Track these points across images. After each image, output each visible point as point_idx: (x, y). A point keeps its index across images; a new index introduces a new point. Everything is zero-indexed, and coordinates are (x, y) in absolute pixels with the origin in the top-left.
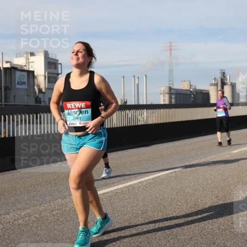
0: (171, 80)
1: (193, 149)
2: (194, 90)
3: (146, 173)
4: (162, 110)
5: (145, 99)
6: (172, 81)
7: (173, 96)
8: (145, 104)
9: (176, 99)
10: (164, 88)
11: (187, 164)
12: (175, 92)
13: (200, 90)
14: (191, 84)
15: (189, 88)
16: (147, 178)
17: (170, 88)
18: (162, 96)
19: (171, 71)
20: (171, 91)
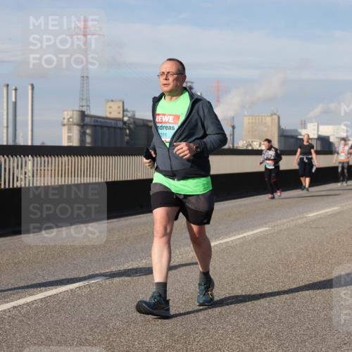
0: (84, 97)
1: (127, 239)
2: (132, 120)
3: (28, 287)
4: (65, 159)
5: (30, 133)
6: (88, 100)
7: (88, 131)
8: (30, 144)
9: (94, 136)
10: (70, 114)
11: (114, 269)
12: (93, 123)
13: (143, 120)
14: (125, 107)
15: (120, 116)
16: (29, 299)
17: (83, 115)
18: (65, 129)
19: (85, 78)
20: (85, 121)
